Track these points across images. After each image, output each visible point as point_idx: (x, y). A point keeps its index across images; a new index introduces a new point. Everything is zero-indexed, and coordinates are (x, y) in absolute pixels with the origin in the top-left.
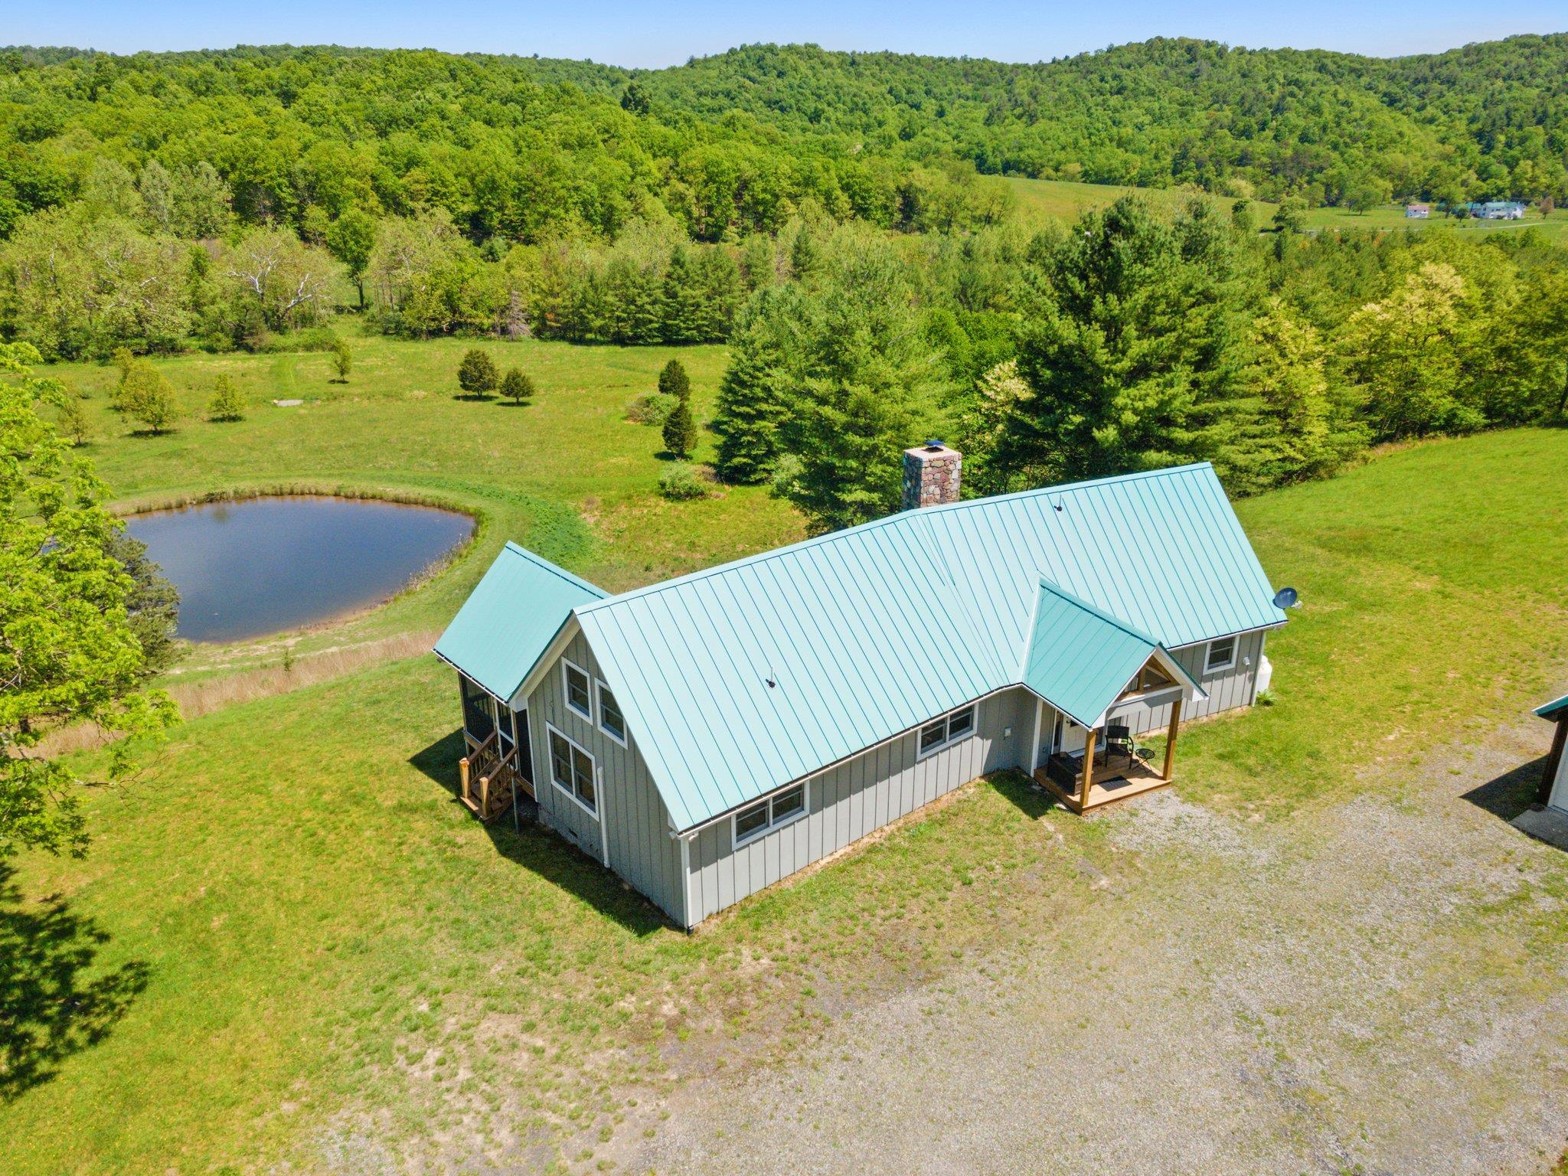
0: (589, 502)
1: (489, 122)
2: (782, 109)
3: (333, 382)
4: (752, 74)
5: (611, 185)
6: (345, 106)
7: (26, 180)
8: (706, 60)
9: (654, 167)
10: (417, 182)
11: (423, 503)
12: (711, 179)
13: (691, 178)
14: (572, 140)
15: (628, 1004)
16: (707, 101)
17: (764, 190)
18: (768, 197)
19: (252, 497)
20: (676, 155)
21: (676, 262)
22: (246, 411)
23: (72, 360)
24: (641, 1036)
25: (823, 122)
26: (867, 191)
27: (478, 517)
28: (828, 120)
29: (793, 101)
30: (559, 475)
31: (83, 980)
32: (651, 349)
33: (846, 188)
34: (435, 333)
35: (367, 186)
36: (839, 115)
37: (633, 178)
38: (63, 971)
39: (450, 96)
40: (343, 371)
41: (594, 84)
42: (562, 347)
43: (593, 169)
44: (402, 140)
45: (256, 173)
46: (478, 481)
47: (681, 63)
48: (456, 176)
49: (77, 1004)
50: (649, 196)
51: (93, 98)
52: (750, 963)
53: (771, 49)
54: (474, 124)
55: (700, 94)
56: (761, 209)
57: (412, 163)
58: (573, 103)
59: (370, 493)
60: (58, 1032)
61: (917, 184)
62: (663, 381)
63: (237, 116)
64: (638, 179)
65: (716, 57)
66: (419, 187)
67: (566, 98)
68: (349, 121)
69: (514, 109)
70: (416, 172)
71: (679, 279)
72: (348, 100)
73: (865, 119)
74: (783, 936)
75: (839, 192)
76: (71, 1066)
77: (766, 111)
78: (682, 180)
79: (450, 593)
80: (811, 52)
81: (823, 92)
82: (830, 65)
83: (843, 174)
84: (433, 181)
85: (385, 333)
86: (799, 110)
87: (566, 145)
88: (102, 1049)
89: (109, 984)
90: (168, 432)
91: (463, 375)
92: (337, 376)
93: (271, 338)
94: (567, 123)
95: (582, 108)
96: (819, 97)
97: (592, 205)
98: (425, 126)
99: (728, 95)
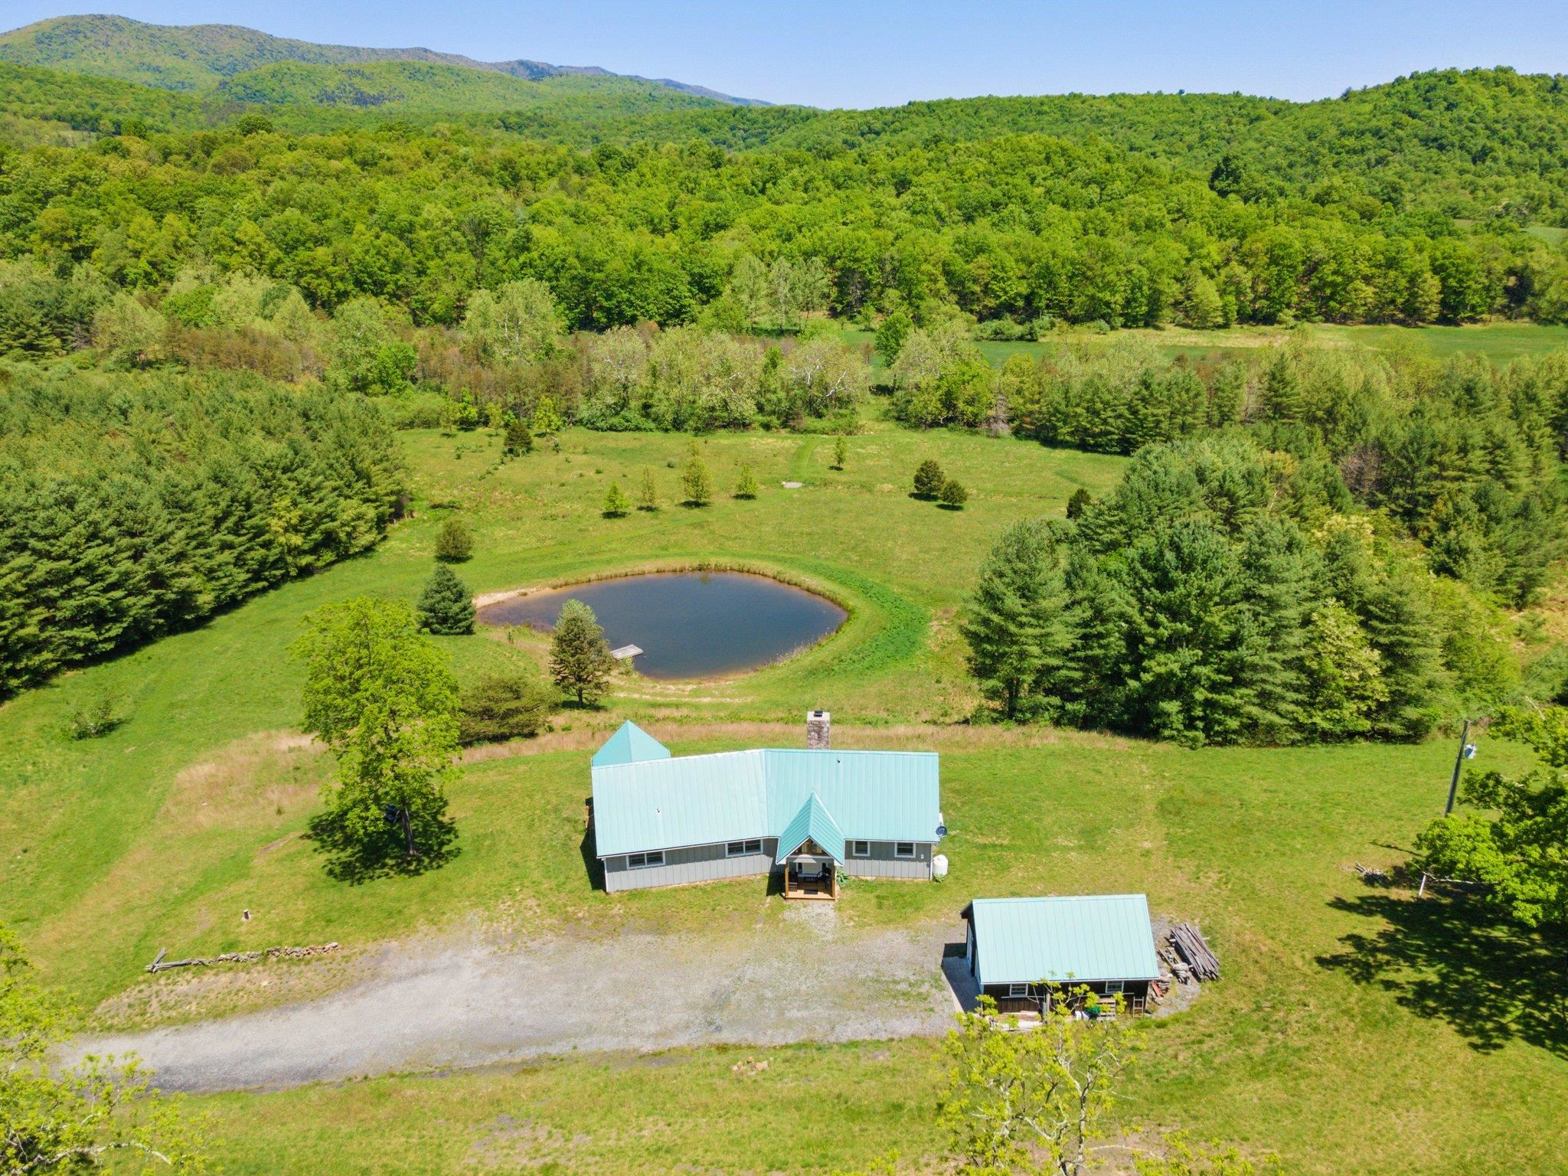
0: (946, 612)
1: (1065, 205)
2: (1441, 148)
3: (832, 468)
4: (1414, 108)
5: (1162, 270)
6: (943, 195)
7: (696, 270)
8: (1365, 91)
9: (1214, 249)
10: (981, 267)
11: (823, 596)
12: (1274, 261)
13: (1251, 261)
14: (1141, 223)
15: (569, 909)
16: (1350, 142)
17: (1335, 273)
18: (1339, 279)
19: (725, 571)
20: (1243, 237)
21: (1146, 385)
22: (760, 490)
23: (678, 430)
24: (566, 919)
25: (1488, 163)
26: (1468, 273)
27: (850, 612)
28: (1495, 160)
29: (1456, 139)
30: (938, 583)
31: (445, 848)
33: (1437, 270)
34: (935, 424)
35: (937, 272)
36: (1514, 153)
37: (1188, 260)
38: (442, 844)
39: (1039, 180)
40: (840, 460)
41: (1230, 123)
42: (1034, 448)
43: (1150, 253)
44: (982, 227)
45: (856, 260)
46: (875, 578)
47: (1336, 95)
48: (1017, 261)
49: (440, 856)
50: (1204, 279)
51: (763, 191)
52: (617, 909)
53: (1450, 77)
54: (1051, 206)
55: (1343, 134)
56: (1328, 291)
57: (980, 250)
58: (1153, 183)
59: (795, 580)
60: (431, 862)
61: (1536, 267)
62: (1071, 505)
64: (1195, 262)
65: (1378, 88)
66: (981, 272)
67: (1146, 179)
68: (942, 207)
69: (1093, 191)
70: (981, 259)
72: (947, 189)
73: (1547, 158)
74: (634, 906)
75: (1428, 275)
76: (428, 873)
77: (1420, 150)
78: (1242, 263)
79: (795, 673)
80: (1501, 79)
81: (1498, 126)
82: (1522, 92)
83: (1438, 254)
84: (994, 267)
85: (898, 419)
86: (1461, 148)
87: (1133, 226)
88: (439, 871)
89: (449, 852)
90: (704, 504)
91: (918, 480)
92: (835, 464)
93: (810, 422)
94: (1140, 204)
95: (1160, 187)
96: (1494, 132)
97: (1140, 288)
98: (1005, 212)
99: (1377, 133)
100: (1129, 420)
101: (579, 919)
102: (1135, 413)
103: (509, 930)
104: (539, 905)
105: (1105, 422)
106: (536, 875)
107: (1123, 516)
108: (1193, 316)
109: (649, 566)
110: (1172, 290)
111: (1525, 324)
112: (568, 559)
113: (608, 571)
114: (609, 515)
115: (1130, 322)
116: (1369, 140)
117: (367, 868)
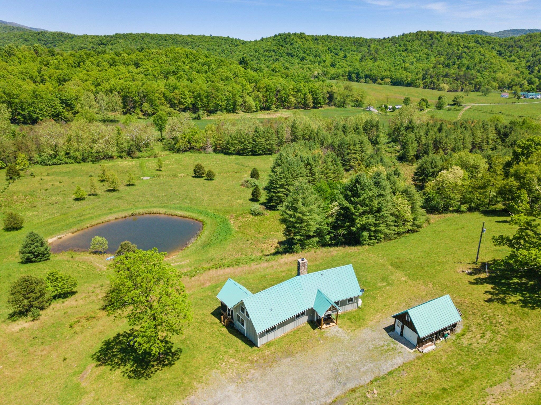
0: (232, 216)
1: (198, 72)
2: (292, 56)
3: (157, 170)
4: (282, 44)
5: (236, 94)
6: (154, 69)
7: (63, 98)
8: (267, 38)
9: (249, 87)
10: (177, 94)
11: (188, 217)
12: (267, 90)
13: (261, 90)
14: (224, 78)
15: (250, 358)
16: (267, 53)
17: (284, 94)
18: (286, 96)
19: (143, 214)
20: (256, 83)
21: (256, 131)
22: (135, 181)
23: (85, 162)
24: (252, 362)
25: (305, 61)
26: (318, 93)
27: (203, 222)
28: (307, 60)
29: (295, 54)
30: (223, 206)
31: (173, 350)
32: (248, 157)
33: (311, 92)
34: (184, 151)
35: (161, 96)
36: (311, 58)
37: (243, 90)
38: (170, 349)
39: (186, 64)
40: (160, 167)
41: (230, 46)
42: (222, 156)
43: (230, 88)
44: (172, 80)
45: (129, 93)
46: (201, 208)
47: (259, 39)
48: (188, 92)
49: (174, 354)
50: (248, 96)
51: (79, 66)
52: (267, 352)
53: (289, 35)
54: (193, 73)
55: (265, 51)
56: (283, 99)
57: (175, 88)
58: (225, 65)
59: (174, 214)
60: (173, 358)
61: (334, 91)
62: (252, 174)
63: (123, 73)
64: (244, 91)
65: (270, 37)
66: (177, 96)
67: (222, 63)
68: (155, 73)
69: (206, 68)
70: (176, 91)
71: (257, 136)
72: (155, 67)
73: (319, 60)
74: (272, 348)
75: (308, 94)
76: (176, 362)
77: (287, 57)
78: (258, 91)
79: (198, 248)
80: (302, 36)
81: (305, 50)
82: (308, 40)
83: (310, 88)
84: (181, 94)
85: (170, 150)
86: (297, 56)
87: (222, 79)
88: (179, 361)
89: (176, 351)
90: (116, 190)
91: (195, 171)
92: (158, 168)
93: (138, 154)
94: (223, 72)
95: (227, 67)
96: (304, 52)
97: (230, 100)
98: (178, 75)
99: (274, 51)
100: (253, 143)
101: (256, 361)
102: (255, 141)
103: (235, 374)
104: (236, 360)
105: (246, 145)
106: (223, 349)
107: (284, 175)
108: (247, 109)
109: (111, 217)
110: (240, 100)
111: (333, 107)
112: (71, 220)
113: (94, 222)
114: (77, 200)
115: (229, 111)
116: (273, 54)
117: (146, 369)
